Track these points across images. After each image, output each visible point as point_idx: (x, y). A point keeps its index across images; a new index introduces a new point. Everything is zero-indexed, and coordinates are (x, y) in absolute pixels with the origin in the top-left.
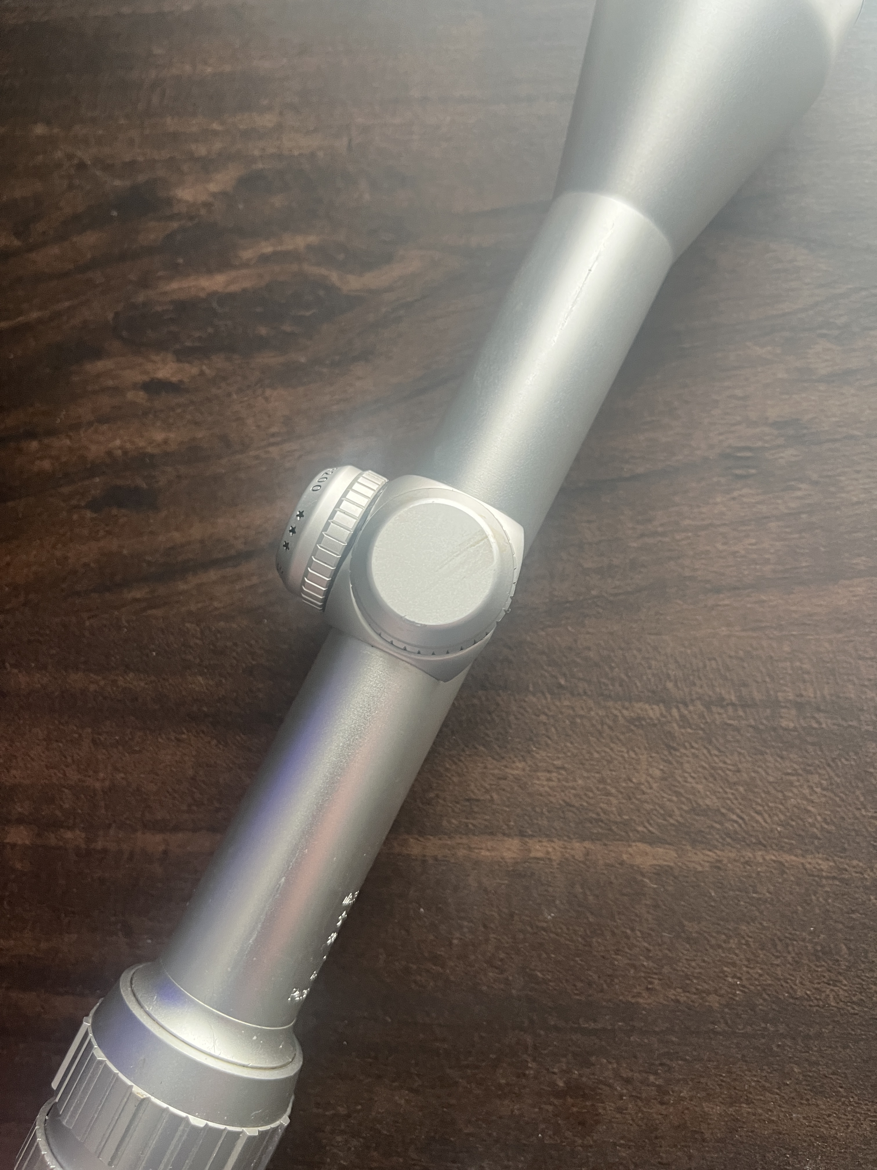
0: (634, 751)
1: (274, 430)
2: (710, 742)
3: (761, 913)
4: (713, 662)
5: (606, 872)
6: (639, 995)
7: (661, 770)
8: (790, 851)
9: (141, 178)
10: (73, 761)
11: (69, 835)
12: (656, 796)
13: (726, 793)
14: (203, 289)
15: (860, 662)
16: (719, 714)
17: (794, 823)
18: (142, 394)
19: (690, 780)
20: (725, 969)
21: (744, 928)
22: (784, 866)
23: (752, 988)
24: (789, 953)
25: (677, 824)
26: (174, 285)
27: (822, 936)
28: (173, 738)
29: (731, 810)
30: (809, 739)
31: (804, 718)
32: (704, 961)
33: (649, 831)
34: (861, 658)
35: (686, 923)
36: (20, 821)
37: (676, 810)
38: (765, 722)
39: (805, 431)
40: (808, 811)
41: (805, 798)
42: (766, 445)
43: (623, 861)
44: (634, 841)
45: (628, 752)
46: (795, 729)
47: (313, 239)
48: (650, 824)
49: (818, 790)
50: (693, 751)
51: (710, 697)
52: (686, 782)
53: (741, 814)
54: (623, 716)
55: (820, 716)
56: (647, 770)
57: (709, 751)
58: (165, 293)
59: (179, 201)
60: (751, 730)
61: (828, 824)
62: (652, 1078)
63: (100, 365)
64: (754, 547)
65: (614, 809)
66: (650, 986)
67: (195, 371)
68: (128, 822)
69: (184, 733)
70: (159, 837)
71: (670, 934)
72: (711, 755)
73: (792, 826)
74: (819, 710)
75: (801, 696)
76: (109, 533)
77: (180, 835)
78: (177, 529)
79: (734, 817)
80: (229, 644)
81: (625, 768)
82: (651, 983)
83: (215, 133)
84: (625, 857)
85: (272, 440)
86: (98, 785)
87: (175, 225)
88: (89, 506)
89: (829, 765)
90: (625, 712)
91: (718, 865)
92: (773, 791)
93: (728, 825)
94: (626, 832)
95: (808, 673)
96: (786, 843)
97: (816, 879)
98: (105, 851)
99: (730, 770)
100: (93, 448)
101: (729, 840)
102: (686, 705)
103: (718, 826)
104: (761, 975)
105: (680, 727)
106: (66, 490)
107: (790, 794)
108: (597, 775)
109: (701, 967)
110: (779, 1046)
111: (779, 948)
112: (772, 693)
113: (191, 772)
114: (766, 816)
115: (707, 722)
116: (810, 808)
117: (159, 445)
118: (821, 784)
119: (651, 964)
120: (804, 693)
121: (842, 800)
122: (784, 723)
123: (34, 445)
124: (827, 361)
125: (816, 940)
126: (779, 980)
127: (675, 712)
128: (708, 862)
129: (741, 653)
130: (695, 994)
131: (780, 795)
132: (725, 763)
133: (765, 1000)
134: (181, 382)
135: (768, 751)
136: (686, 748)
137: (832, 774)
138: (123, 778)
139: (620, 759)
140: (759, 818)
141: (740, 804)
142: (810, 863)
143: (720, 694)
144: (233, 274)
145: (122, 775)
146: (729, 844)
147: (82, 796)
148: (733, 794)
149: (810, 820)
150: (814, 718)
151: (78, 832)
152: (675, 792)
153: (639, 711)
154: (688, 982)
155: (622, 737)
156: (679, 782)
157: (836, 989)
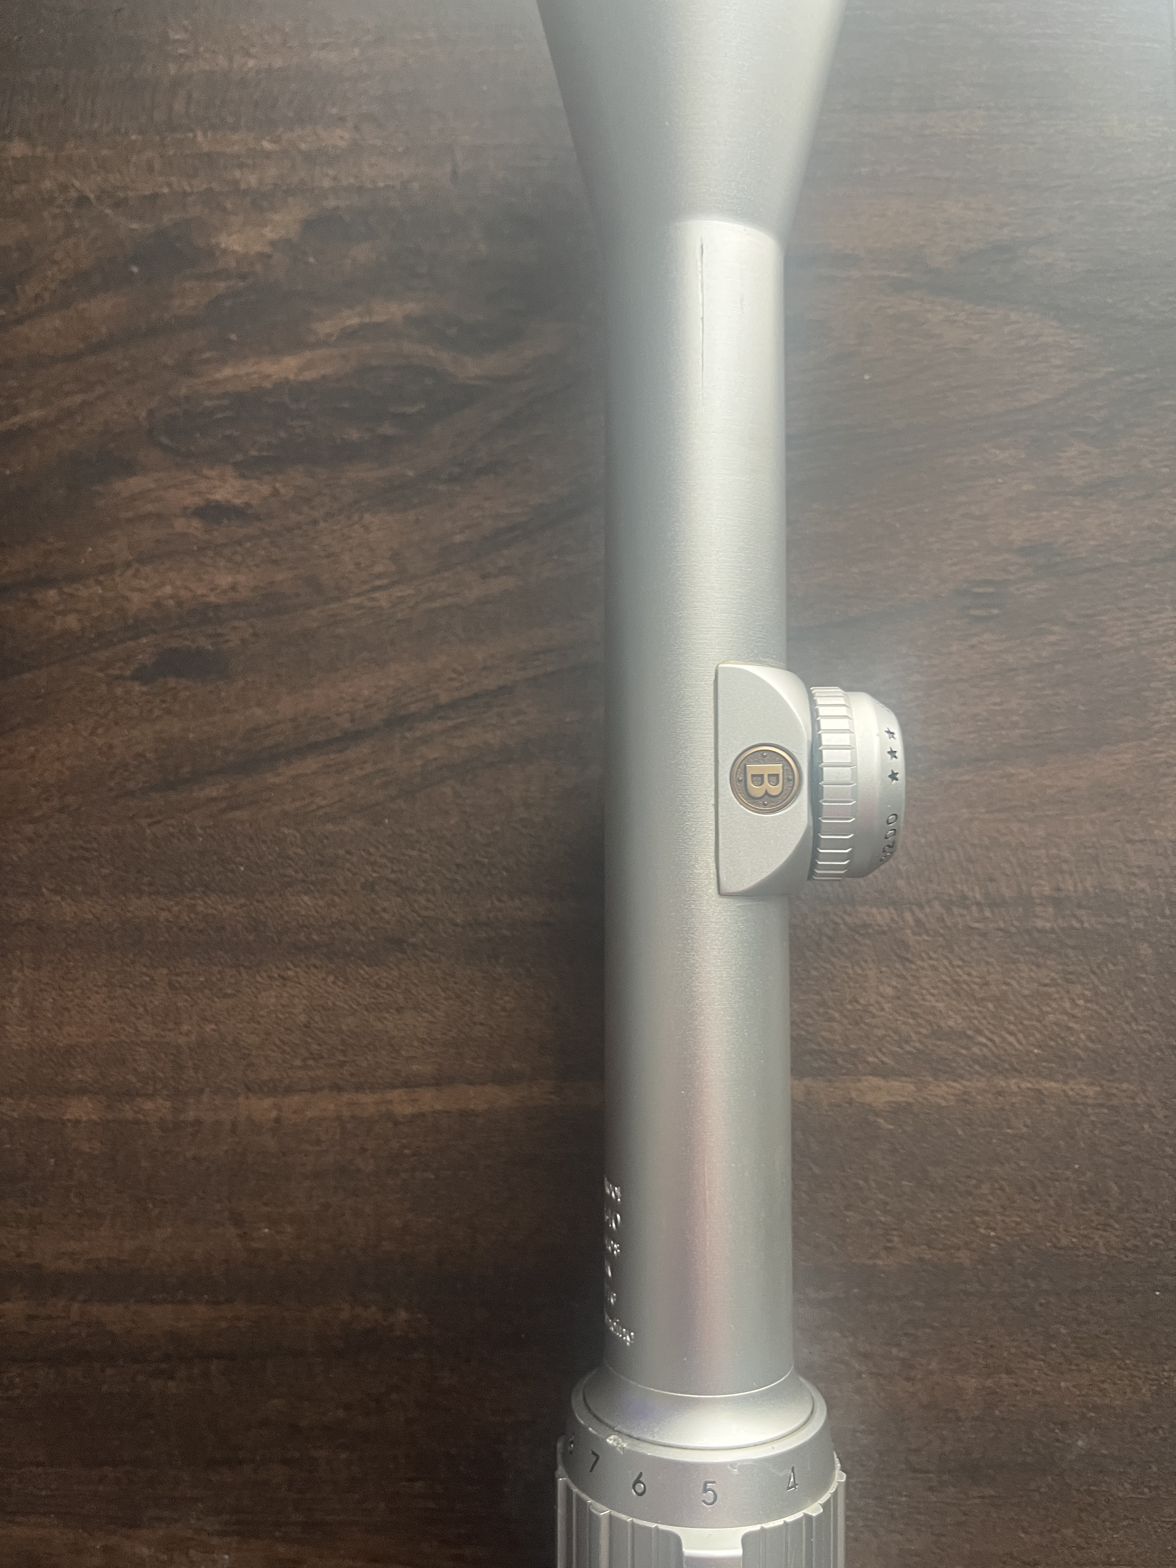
0: (861, 966)
1: (379, 568)
2: (952, 952)
3: (1018, 1150)
4: (953, 853)
5: (830, 1113)
6: (875, 1256)
7: (894, 987)
8: (1050, 1077)
9: (167, 219)
10: (146, 1010)
11: (149, 1105)
12: (889, 1020)
13: (973, 1011)
14: (268, 376)
15: (1128, 846)
16: (962, 916)
17: (1052, 1043)
18: (196, 523)
19: (928, 997)
20: (977, 1219)
21: (997, 1169)
22: (1043, 1094)
23: (1008, 1238)
24: (1051, 1196)
25: (914, 1051)
26: (228, 372)
27: (1089, 1174)
28: (276, 975)
29: (979, 1032)
30: (1069, 942)
31: (1063, 917)
32: (952, 1212)
33: (882, 1061)
34: (1129, 841)
35: (929, 1168)
36: (82, 1090)
37: (913, 1035)
38: (1016, 923)
39: (1058, 559)
40: (1069, 1029)
41: (1065, 1012)
42: (1012, 577)
43: (851, 1099)
44: (865, 1075)
45: (853, 967)
46: (1053, 931)
47: (412, 307)
48: (883, 1054)
49: (1081, 1002)
50: (932, 962)
51: (950, 895)
52: (924, 999)
53: (990, 1035)
54: (845, 923)
55: (1081, 913)
56: (877, 988)
57: (950, 963)
58: (216, 382)
59: (224, 252)
60: (1001, 934)
61: (1093, 1042)
62: (894, 1351)
63: (135, 483)
64: (998, 708)
65: (838, 1037)
66: (889, 1245)
67: (266, 490)
68: (225, 1085)
69: (289, 969)
70: (268, 1102)
71: (910, 1182)
72: (953, 966)
73: (1051, 1047)
74: (1080, 906)
75: (1059, 889)
76: (168, 712)
77: (296, 1098)
78: (259, 705)
79: (983, 1040)
80: (341, 852)
81: (849, 987)
82: (890, 1241)
83: (268, 155)
84: (854, 1094)
85: (378, 583)
86: (182, 1040)
87: (221, 286)
88: (136, 677)
89: (1094, 973)
90: (847, 918)
91: (966, 1097)
92: (1029, 1007)
93: (976, 1050)
94: (854, 1064)
95: (1066, 861)
96: (1045, 1067)
97: (1081, 1107)
98: (198, 1122)
99: (975, 983)
100: (135, 597)
101: (977, 1067)
102: (921, 907)
103: (964, 1052)
104: (1018, 1223)
105: (914, 933)
106: (103, 655)
107: (1049, 1009)
108: (817, 997)
109: (948, 1219)
110: (1041, 1305)
111: (1039, 1189)
112: (1024, 888)
113: (303, 1018)
114: (1020, 1036)
115: (947, 927)
116: (1071, 1024)
117: (224, 592)
118: (1083, 994)
119: (889, 1219)
120: (1062, 886)
121: (1109, 1013)
122: (1040, 924)
123: (52, 594)
124: (1082, 467)
125: (1082, 1179)
126: (1040, 1228)
127: (908, 916)
128: (953, 1095)
129: (986, 840)
130: (941, 1250)
131: (1036, 1012)
132: (969, 974)
133: (1023, 1252)
134: (248, 505)
135: (1021, 959)
136: (923, 960)
137: (1096, 982)
138: (213, 1030)
139: (845, 976)
140: (1011, 1039)
141: (989, 1023)
142: (1072, 1089)
143: (962, 891)
144: (308, 354)
145: (213, 1026)
146: (977, 1072)
147: (163, 1055)
148: (980, 1012)
149: (1072, 1039)
150: (1075, 916)
151: (160, 1101)
152: (912, 1013)
153: (865, 918)
154: (933, 1236)
155: (845, 950)
156: (915, 1000)
157: (1105, 1234)
